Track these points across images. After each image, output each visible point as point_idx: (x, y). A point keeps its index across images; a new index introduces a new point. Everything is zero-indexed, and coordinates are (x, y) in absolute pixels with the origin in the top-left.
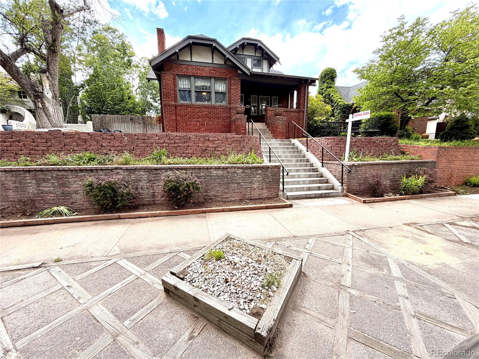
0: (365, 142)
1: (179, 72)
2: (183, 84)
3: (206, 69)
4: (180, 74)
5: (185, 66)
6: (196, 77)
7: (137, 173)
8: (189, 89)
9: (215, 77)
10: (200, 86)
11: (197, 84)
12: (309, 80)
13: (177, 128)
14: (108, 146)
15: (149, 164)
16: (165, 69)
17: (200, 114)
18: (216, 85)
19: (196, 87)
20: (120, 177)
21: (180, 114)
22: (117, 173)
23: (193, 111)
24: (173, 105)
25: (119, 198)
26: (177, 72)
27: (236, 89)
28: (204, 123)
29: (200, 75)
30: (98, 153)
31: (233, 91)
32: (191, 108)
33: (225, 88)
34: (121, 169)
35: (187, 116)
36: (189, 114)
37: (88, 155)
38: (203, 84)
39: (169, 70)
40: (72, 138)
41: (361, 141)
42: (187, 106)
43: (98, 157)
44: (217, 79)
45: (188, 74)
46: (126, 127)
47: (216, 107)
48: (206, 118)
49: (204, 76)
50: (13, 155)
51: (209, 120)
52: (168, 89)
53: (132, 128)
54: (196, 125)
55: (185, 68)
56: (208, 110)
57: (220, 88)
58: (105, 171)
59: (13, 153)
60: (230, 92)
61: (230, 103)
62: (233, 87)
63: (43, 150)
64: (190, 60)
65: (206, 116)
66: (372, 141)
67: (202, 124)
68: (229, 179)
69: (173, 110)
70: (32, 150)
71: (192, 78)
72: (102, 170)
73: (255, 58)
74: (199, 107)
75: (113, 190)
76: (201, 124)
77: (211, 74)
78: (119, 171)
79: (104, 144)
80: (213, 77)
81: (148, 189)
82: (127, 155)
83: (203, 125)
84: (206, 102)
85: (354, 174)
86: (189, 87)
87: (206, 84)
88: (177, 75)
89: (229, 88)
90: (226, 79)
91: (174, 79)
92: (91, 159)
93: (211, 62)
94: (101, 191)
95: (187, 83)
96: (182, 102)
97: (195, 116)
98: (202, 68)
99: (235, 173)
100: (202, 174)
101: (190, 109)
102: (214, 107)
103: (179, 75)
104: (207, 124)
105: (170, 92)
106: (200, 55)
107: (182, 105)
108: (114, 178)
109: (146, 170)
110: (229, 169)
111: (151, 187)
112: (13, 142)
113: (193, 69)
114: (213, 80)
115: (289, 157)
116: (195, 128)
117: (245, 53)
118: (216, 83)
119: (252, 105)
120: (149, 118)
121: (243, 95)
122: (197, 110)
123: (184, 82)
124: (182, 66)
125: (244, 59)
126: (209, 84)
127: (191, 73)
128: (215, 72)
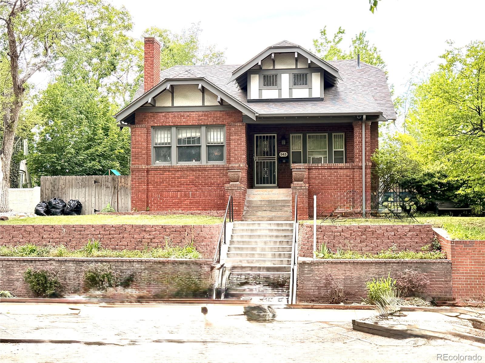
0: (358, 231)
1: (155, 123)
2: (162, 138)
3: (194, 115)
4: (156, 125)
5: (164, 114)
6: (179, 127)
7: (67, 264)
8: (169, 143)
9: (207, 125)
10: (186, 138)
11: (180, 136)
12: (364, 117)
13: (147, 202)
14: (48, 238)
15: (79, 256)
16: (136, 121)
17: (182, 179)
18: (209, 135)
19: (179, 141)
20: (53, 267)
21: (154, 181)
22: (51, 264)
23: (173, 176)
24: (144, 170)
25: (48, 285)
26: (152, 124)
28: (189, 194)
29: (185, 124)
30: (39, 245)
31: (234, 144)
32: (169, 171)
33: (222, 137)
34: (54, 260)
35: (164, 184)
36: (166, 181)
37: (30, 247)
38: (189, 135)
39: (141, 122)
40: (19, 230)
41: (351, 230)
42: (164, 170)
43: (38, 249)
44: (209, 127)
45: (167, 124)
46: (87, 195)
47: (207, 169)
48: (192, 186)
49: (190, 125)
51: (196, 188)
52: (138, 148)
53: (97, 195)
54: (177, 196)
55: (163, 116)
56: (194, 173)
57: (215, 138)
58: (41, 262)
60: (229, 144)
61: (229, 161)
62: (234, 137)
64: (170, 105)
65: (192, 183)
66: (370, 230)
67: (185, 195)
69: (144, 176)
71: (174, 130)
72: (39, 261)
73: (296, 72)
74: (182, 169)
75: (45, 278)
76: (183, 195)
77: (200, 121)
78: (53, 262)
79: (44, 236)
80: (204, 125)
81: (74, 279)
82: (63, 248)
84: (194, 161)
86: (169, 141)
87: (194, 135)
88: (152, 127)
89: (228, 139)
90: (223, 125)
91: (148, 133)
92: (33, 251)
93: (201, 104)
94: (36, 278)
95: (166, 136)
96: (159, 164)
97: (175, 183)
98: (188, 114)
100: (125, 267)
101: (168, 173)
102: (203, 169)
103: (154, 126)
104: (193, 195)
105: (141, 152)
106: (185, 97)
107: (157, 169)
108: (47, 267)
109: (75, 262)
111: (78, 278)
113: (175, 117)
114: (203, 129)
116: (174, 201)
117: (277, 67)
118: (209, 133)
119: (291, 151)
120: (122, 179)
121: (276, 135)
122: (178, 174)
123: (163, 136)
124: (160, 114)
125: (276, 76)
126: (198, 135)
127: (172, 123)
128: (206, 118)
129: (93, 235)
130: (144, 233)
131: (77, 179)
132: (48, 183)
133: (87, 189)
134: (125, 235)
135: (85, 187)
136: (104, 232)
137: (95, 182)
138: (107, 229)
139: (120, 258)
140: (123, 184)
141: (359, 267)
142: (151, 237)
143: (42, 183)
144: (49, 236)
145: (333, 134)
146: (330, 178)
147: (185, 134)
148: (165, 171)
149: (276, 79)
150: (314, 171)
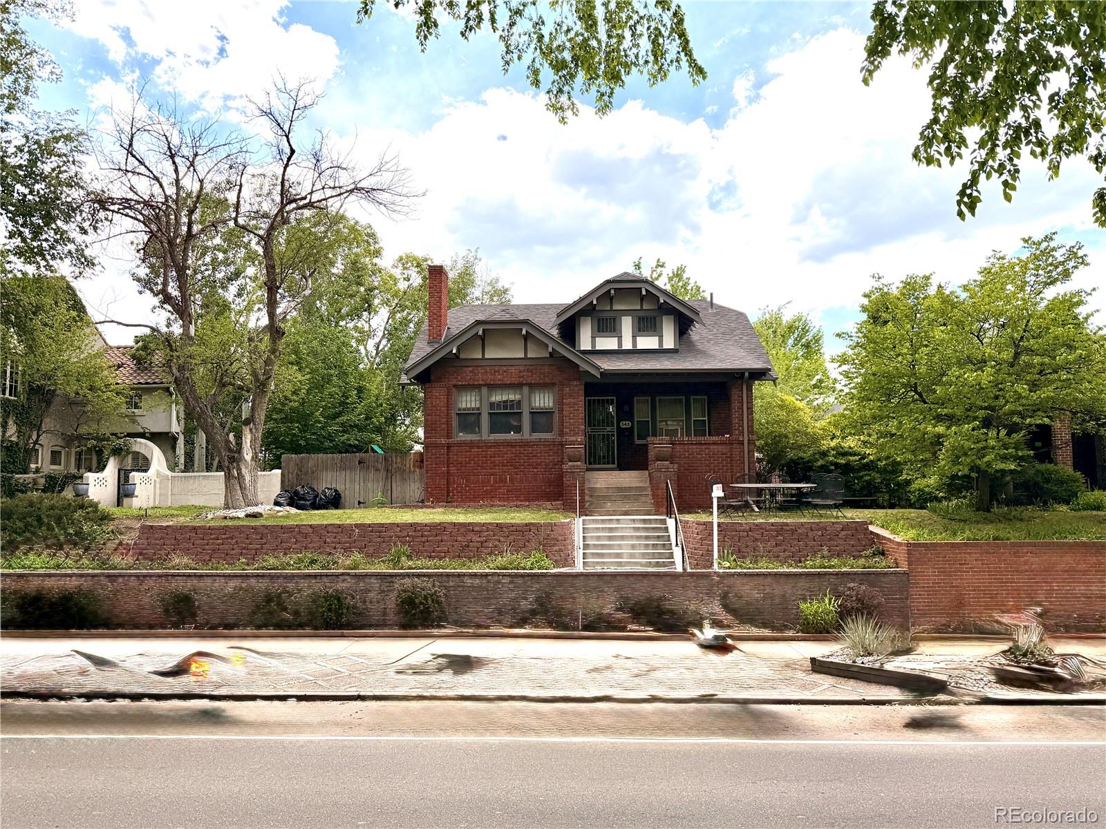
0: (771, 530)
1: (458, 381)
2: (468, 401)
3: (513, 370)
4: (460, 383)
5: (471, 369)
6: (493, 387)
7: (367, 580)
8: (478, 409)
9: (531, 384)
10: (501, 402)
11: (493, 399)
12: (747, 374)
13: (448, 490)
14: (333, 542)
15: (382, 569)
16: (432, 378)
17: (497, 458)
18: (533, 399)
19: (492, 405)
20: (348, 585)
21: (457, 460)
22: (344, 580)
23: (484, 453)
24: (443, 445)
25: (345, 611)
26: (454, 382)
27: (575, 404)
28: (506, 478)
29: (500, 382)
30: (321, 553)
31: (568, 409)
32: (478, 447)
33: (551, 401)
34: (348, 574)
35: (471, 465)
36: (474, 460)
37: (310, 555)
38: (505, 398)
39: (439, 379)
40: (292, 532)
41: (762, 529)
42: (471, 444)
43: (321, 558)
44: (533, 387)
45: (476, 383)
46: (348, 481)
47: (531, 443)
48: (510, 467)
49: (507, 384)
50: (223, 555)
51: (516, 470)
52: (435, 415)
53: (362, 480)
54: (489, 481)
55: (470, 372)
56: (514, 449)
57: (542, 402)
58: (330, 578)
59: (223, 553)
60: (561, 410)
61: (562, 434)
62: (568, 401)
63: (257, 549)
64: (480, 357)
65: (511, 463)
66: (788, 528)
67: (501, 480)
68: (490, 593)
69: (443, 454)
70: (244, 548)
71: (484, 390)
72: (327, 575)
73: (641, 314)
74: (497, 444)
75: (339, 599)
76: (498, 480)
77: (522, 379)
78: (346, 577)
79: (328, 540)
80: (526, 384)
81: (378, 602)
82: (357, 556)
83: (503, 480)
84: (512, 433)
86: (478, 406)
87: (512, 397)
88: (454, 386)
89: (560, 402)
90: (554, 384)
91: (449, 394)
92: (313, 562)
93: (523, 356)
94: (326, 601)
95: (473, 398)
96: (462, 436)
97: (486, 463)
98: (505, 368)
99: (499, 582)
100: (451, 584)
101: (476, 450)
102: (525, 444)
103: (458, 385)
104: (512, 480)
105: (440, 421)
106: (501, 346)
107: (461, 444)
108: (341, 586)
109: (379, 577)
110: (490, 577)
111: (383, 600)
112: (226, 538)
113: (486, 372)
114: (526, 390)
115: (637, 556)
116: (485, 488)
117: (615, 307)
118: (533, 395)
119: (636, 419)
120: (398, 458)
121: (615, 398)
122: (491, 451)
123: (469, 398)
124: (466, 369)
125: (614, 319)
126: (518, 397)
127: (482, 380)
128: (530, 374)
129: (399, 537)
130: (471, 534)
131: (333, 459)
132: (292, 464)
133: (348, 473)
134: (445, 538)
135: (345, 469)
136: (414, 534)
137: (360, 463)
138: (419, 528)
139: (441, 570)
140: (400, 465)
141: (782, 580)
142: (482, 539)
143: (283, 464)
144: (335, 540)
145: (692, 397)
146: (699, 456)
147: (498, 397)
148: (472, 447)
149: (614, 322)
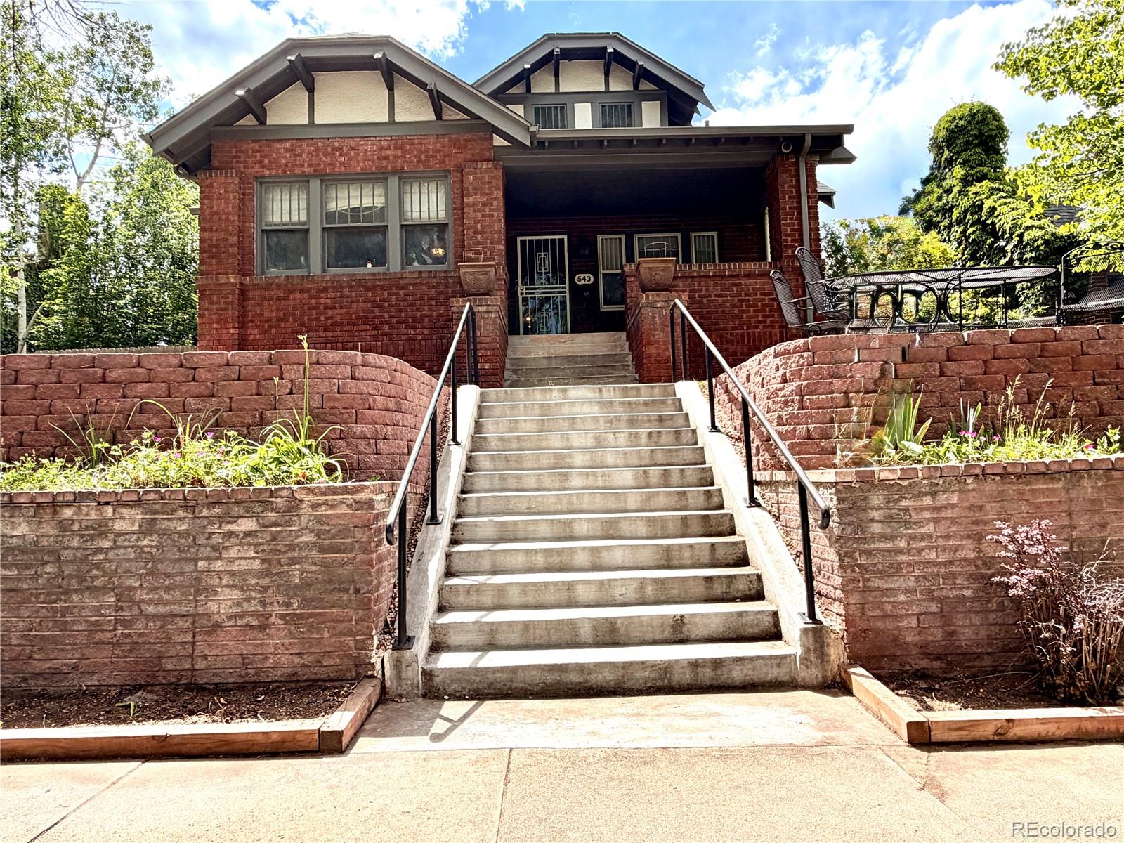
1: (264, 167)
2: (285, 209)
3: (367, 145)
4: (268, 172)
5: (288, 145)
6: (330, 178)
8: (304, 223)
9: (403, 171)
10: (346, 210)
11: (332, 206)
12: (808, 139)
16: (215, 163)
17: (338, 311)
18: (407, 199)
19: (330, 216)
21: (262, 316)
23: (313, 302)
24: (232, 287)
26: (257, 170)
27: (484, 204)
29: (343, 170)
31: (474, 215)
32: (302, 291)
33: (442, 207)
35: (288, 325)
36: (294, 315)
38: (355, 201)
39: (225, 163)
42: (290, 286)
44: (408, 177)
45: (297, 171)
47: (404, 282)
48: (363, 327)
49: (357, 173)
51: (375, 333)
52: (217, 230)
55: (286, 150)
56: (370, 294)
57: (425, 208)
60: (460, 220)
61: (461, 261)
62: (471, 199)
64: (306, 121)
65: (364, 318)
68: (69, 570)
69: (233, 303)
71: (315, 186)
73: (608, 99)
74: (337, 286)
77: (384, 163)
80: (394, 173)
84: (369, 265)
85: (883, 537)
86: (303, 218)
87: (367, 200)
88: (256, 177)
89: (458, 207)
90: (445, 172)
91: (247, 194)
93: (385, 118)
95: (296, 204)
96: (274, 273)
98: (353, 144)
101: (298, 295)
102: (394, 284)
103: (263, 177)
105: (226, 241)
106: (344, 100)
107: (269, 286)
113: (317, 151)
114: (394, 182)
117: (564, 87)
118: (408, 188)
119: (601, 272)
121: (565, 237)
122: (326, 298)
123: (286, 203)
124: (278, 145)
125: (562, 109)
126: (380, 202)
127: (310, 165)
128: (399, 153)
145: (693, 234)
147: (346, 199)
148: (290, 291)
149: (562, 116)
150: (681, 285)
